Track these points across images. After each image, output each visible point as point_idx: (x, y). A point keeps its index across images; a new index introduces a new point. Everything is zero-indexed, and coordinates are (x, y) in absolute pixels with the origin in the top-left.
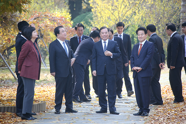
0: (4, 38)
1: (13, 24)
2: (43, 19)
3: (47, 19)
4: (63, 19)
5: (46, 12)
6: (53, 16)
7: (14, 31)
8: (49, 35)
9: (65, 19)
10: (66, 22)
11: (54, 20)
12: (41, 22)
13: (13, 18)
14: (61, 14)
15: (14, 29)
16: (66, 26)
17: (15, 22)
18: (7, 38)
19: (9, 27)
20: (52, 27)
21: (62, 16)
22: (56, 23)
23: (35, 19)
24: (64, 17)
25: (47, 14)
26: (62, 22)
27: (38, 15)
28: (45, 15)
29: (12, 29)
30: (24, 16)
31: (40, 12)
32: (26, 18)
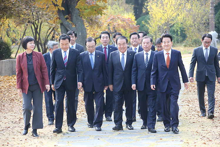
0: (91, 33)
1: (97, 24)
2: (116, 20)
3: (119, 20)
4: (130, 19)
5: (118, 15)
6: (123, 18)
7: (97, 29)
8: (120, 31)
9: (131, 19)
10: (132, 22)
11: (124, 20)
12: (115, 22)
13: (96, 19)
14: (128, 16)
15: (97, 27)
16: (132, 25)
17: (98, 22)
18: (92, 33)
19: (94, 26)
20: (123, 25)
21: (129, 18)
22: (125, 22)
23: (111, 20)
24: (131, 18)
25: (119, 17)
26: (129, 21)
27: (113, 17)
28: (118, 17)
29: (96, 27)
30: (104, 18)
31: (114, 15)
32: (105, 20)
